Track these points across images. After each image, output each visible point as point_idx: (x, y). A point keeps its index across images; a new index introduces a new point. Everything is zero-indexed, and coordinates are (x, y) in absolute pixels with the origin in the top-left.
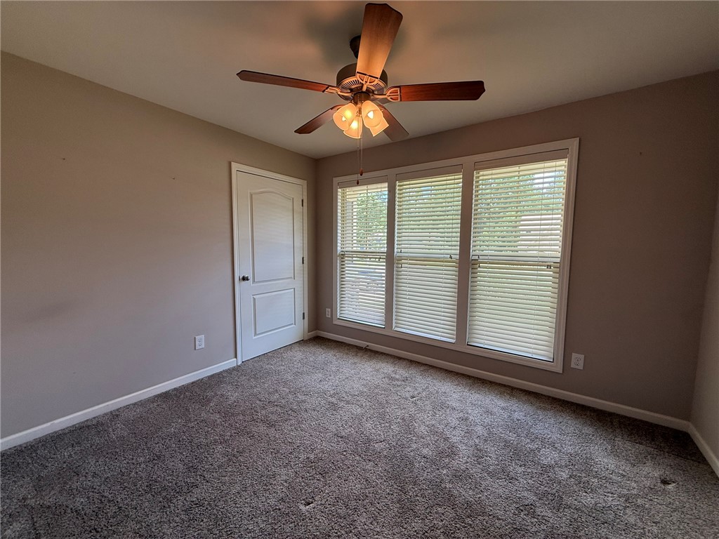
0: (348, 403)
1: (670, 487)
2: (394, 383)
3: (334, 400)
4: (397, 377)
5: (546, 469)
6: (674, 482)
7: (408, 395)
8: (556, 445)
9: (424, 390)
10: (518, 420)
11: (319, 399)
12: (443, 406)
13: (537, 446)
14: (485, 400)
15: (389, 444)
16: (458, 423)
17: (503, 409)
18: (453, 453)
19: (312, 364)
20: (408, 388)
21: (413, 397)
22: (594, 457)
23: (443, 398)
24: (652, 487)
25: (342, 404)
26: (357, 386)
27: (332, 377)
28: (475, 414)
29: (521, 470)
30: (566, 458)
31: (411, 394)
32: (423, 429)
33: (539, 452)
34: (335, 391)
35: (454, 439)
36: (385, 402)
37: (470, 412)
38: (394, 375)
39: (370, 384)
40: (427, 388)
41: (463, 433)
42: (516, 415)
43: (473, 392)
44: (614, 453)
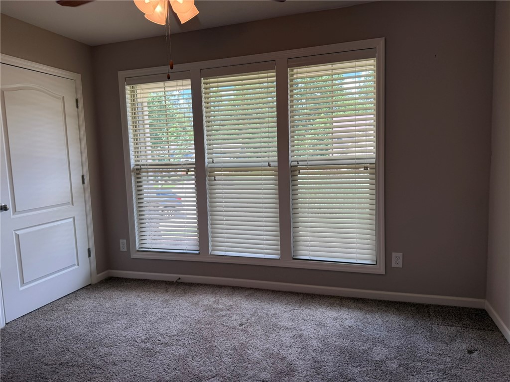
0: (166, 345)
1: (474, 355)
2: (218, 314)
3: (148, 345)
4: (221, 306)
5: (379, 364)
6: (476, 350)
7: (235, 324)
8: (385, 342)
9: (252, 315)
10: (350, 327)
11: (128, 347)
12: (275, 327)
13: (369, 347)
14: (316, 315)
15: (223, 377)
16: (293, 341)
17: (335, 319)
18: (292, 370)
19: (111, 311)
20: (235, 317)
21: (241, 325)
22: (417, 345)
23: (274, 320)
24: (461, 358)
25: (159, 348)
26: (173, 325)
27: (141, 321)
28: (308, 330)
29: (357, 370)
30: (394, 351)
31: (239, 322)
32: (258, 355)
33: (371, 351)
34: (147, 336)
35: (291, 358)
36: (211, 336)
37: (303, 328)
38: (215, 306)
39: (189, 320)
40: (255, 312)
41: (299, 350)
42: (347, 323)
43: (304, 308)
44: (433, 338)
